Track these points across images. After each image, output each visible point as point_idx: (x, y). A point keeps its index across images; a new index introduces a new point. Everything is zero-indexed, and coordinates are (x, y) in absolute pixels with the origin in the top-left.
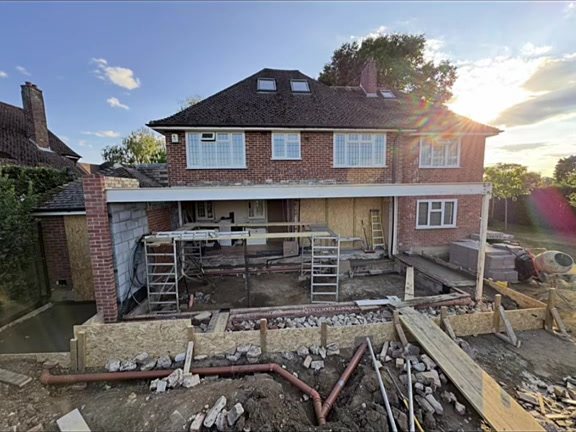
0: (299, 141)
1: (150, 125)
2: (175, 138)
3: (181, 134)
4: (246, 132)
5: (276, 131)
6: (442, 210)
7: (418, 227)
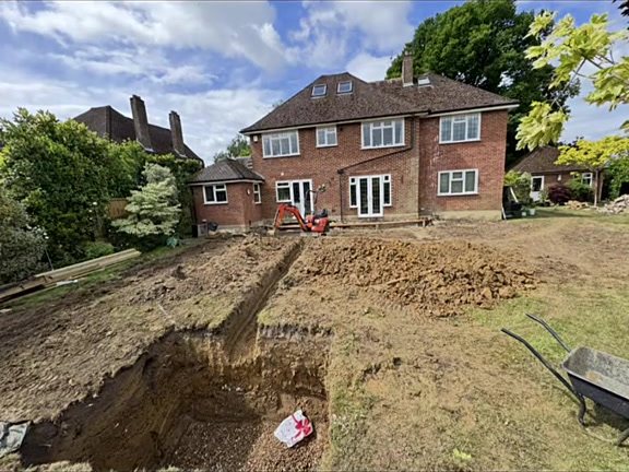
0: (335, 131)
1: (241, 132)
2: (256, 139)
3: (259, 135)
4: (299, 130)
5: (320, 128)
6: (464, 178)
7: (439, 194)
